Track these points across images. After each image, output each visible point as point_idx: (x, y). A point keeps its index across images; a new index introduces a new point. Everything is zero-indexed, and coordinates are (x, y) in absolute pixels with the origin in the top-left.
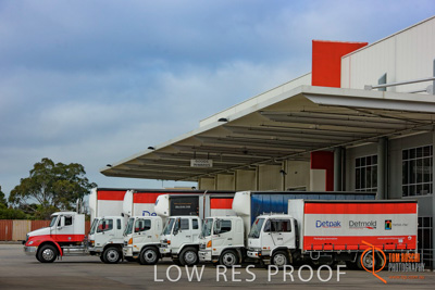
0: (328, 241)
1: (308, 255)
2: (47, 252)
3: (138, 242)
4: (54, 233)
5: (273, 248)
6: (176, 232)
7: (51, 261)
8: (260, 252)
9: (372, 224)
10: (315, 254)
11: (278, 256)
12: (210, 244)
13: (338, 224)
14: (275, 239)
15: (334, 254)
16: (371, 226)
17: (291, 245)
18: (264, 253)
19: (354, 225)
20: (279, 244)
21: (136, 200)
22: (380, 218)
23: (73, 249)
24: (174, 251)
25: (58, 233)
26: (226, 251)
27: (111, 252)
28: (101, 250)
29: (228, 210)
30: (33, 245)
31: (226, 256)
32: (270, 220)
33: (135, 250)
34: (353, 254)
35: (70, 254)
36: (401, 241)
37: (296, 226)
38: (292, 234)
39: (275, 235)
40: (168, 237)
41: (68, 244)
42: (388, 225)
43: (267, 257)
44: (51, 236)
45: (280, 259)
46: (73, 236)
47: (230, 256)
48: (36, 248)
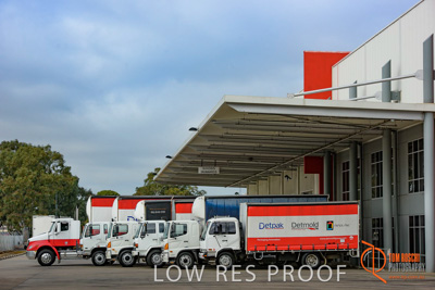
0: (271, 242)
1: (252, 255)
2: (45, 256)
3: (116, 246)
4: (51, 238)
5: (218, 249)
6: (143, 235)
7: (49, 265)
8: (206, 253)
9: (314, 225)
10: (258, 255)
11: (224, 257)
12: (167, 247)
13: (280, 226)
14: (220, 241)
15: (278, 254)
16: (314, 227)
17: (236, 246)
18: (209, 255)
19: (296, 226)
20: (224, 246)
21: (120, 207)
22: (322, 220)
23: (70, 253)
24: (142, 254)
25: (56, 238)
26: (182, 253)
27: (99, 255)
28: (89, 253)
29: (189, 215)
30: (32, 249)
31: (183, 258)
32: (215, 223)
33: (114, 253)
34: (297, 254)
35: (66, 257)
36: (342, 241)
37: (241, 228)
38: (237, 236)
39: (220, 237)
40: (137, 241)
41: (65, 248)
42: (330, 226)
43: (213, 258)
44: (49, 241)
45: (225, 260)
46: (69, 241)
47: (187, 257)
48: (35, 252)
